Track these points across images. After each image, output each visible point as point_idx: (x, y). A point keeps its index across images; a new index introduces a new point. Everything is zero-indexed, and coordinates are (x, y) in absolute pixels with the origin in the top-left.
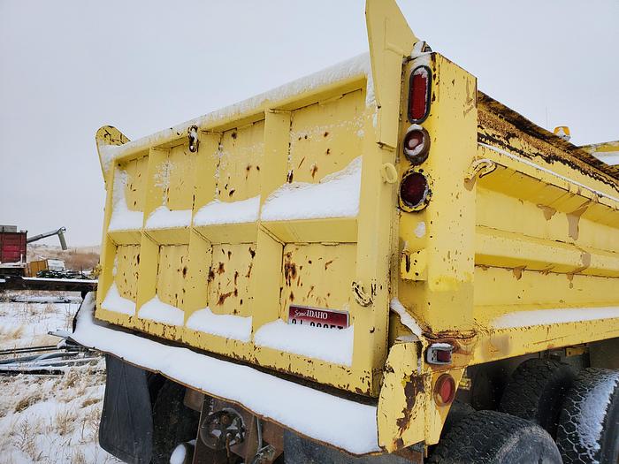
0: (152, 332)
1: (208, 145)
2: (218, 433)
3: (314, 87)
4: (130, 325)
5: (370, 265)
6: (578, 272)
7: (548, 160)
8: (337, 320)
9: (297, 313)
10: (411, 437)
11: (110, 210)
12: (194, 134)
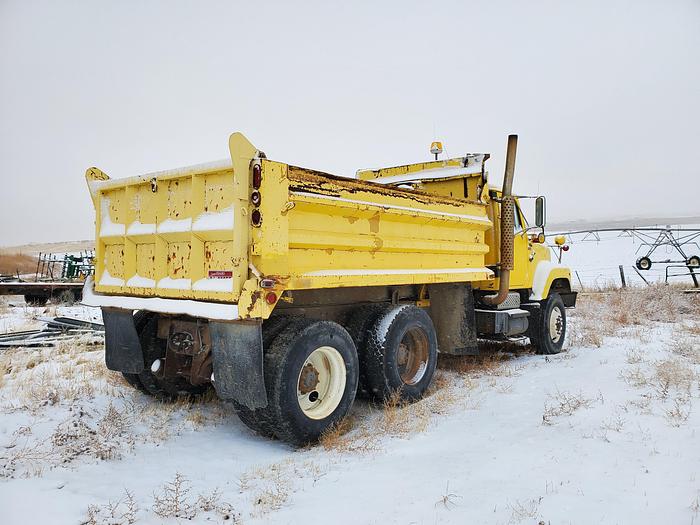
0: (137, 293)
1: (163, 188)
2: (178, 344)
3: (213, 169)
4: (122, 292)
5: (238, 250)
6: (374, 251)
7: (352, 192)
8: (228, 274)
9: (212, 274)
10: (254, 315)
11: (99, 224)
12: (154, 183)
